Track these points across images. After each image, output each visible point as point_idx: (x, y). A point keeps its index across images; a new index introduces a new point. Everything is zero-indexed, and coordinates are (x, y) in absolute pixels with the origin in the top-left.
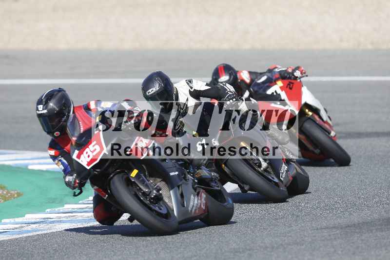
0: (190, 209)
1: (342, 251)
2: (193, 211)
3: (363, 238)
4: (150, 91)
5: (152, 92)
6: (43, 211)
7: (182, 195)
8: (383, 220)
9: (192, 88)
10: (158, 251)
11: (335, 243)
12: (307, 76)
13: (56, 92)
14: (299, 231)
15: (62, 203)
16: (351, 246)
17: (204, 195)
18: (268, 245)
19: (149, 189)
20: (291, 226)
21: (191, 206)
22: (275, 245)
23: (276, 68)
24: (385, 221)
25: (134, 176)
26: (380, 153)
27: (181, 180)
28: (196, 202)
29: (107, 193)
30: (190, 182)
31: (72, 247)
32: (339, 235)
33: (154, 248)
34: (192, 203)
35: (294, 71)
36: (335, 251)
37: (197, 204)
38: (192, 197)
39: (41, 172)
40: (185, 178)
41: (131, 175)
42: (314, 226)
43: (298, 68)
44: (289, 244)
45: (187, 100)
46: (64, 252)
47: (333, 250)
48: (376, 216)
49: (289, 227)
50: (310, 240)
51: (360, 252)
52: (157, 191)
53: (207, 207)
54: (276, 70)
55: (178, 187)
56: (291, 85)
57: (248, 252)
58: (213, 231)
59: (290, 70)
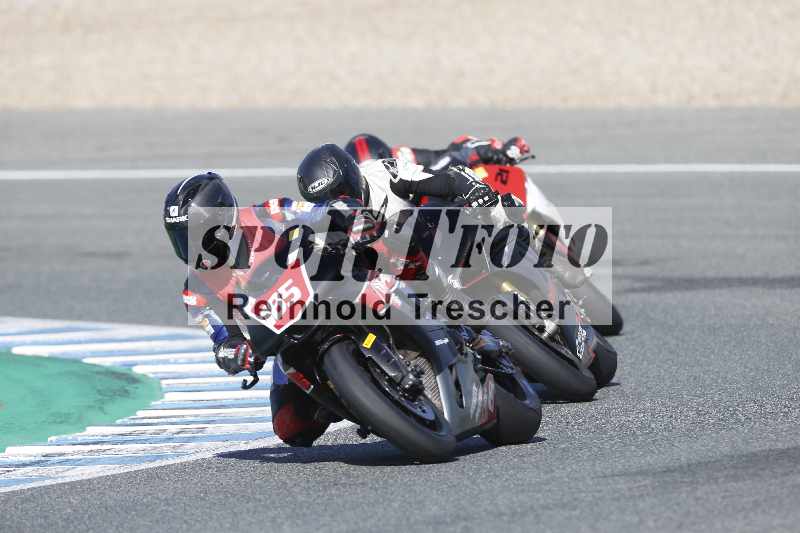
0: (472, 411)
1: (655, 521)
2: (477, 415)
3: (699, 493)
4: (316, 184)
5: (321, 187)
6: (41, 440)
7: (457, 385)
8: (740, 457)
9: (395, 176)
10: (279, 520)
11: (641, 505)
12: (533, 157)
13: (205, 181)
14: (567, 480)
15: (81, 423)
16: (675, 511)
17: (491, 384)
18: (503, 509)
19: (401, 371)
20: (552, 471)
21: (473, 407)
22: (519, 510)
23: (468, 140)
24: (744, 459)
25: (369, 346)
26: (733, 321)
27: (455, 355)
28: (480, 398)
29: (313, 381)
30: (470, 359)
31: (102, 512)
32: (650, 489)
33: (271, 514)
34: (474, 401)
35: (507, 146)
36: (641, 522)
37: (483, 402)
38: (474, 388)
39: (37, 361)
40: (461, 350)
41: (364, 345)
42: (598, 469)
43: (514, 141)
44: (546, 507)
45: (386, 201)
46: (85, 523)
47: (636, 519)
48: (726, 449)
49: (546, 473)
50: (590, 499)
51: (694, 524)
52: (415, 376)
53: (496, 408)
54: (469, 145)
55: (451, 368)
56: (505, 174)
57: (463, 524)
58: (391, 481)
59: (498, 146)
